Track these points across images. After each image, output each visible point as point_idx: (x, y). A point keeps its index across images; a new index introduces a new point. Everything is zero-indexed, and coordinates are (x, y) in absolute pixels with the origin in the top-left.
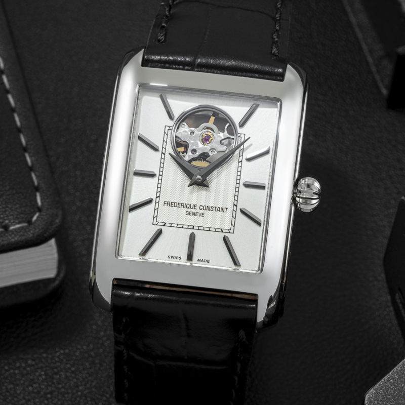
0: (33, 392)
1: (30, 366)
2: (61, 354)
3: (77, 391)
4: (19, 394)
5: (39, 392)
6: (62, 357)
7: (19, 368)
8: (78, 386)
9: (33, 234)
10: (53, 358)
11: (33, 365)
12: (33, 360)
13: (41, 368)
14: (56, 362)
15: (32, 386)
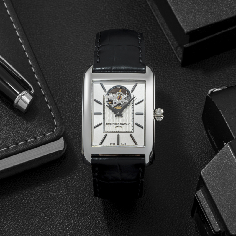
0: (60, 194)
1: (58, 184)
2: (69, 178)
3: (77, 192)
4: (55, 196)
5: (63, 194)
6: (69, 179)
7: (54, 186)
8: (77, 190)
9: (55, 136)
10: (66, 180)
11: (59, 184)
12: (59, 182)
13: (62, 185)
14: (68, 182)
15: (60, 192)
